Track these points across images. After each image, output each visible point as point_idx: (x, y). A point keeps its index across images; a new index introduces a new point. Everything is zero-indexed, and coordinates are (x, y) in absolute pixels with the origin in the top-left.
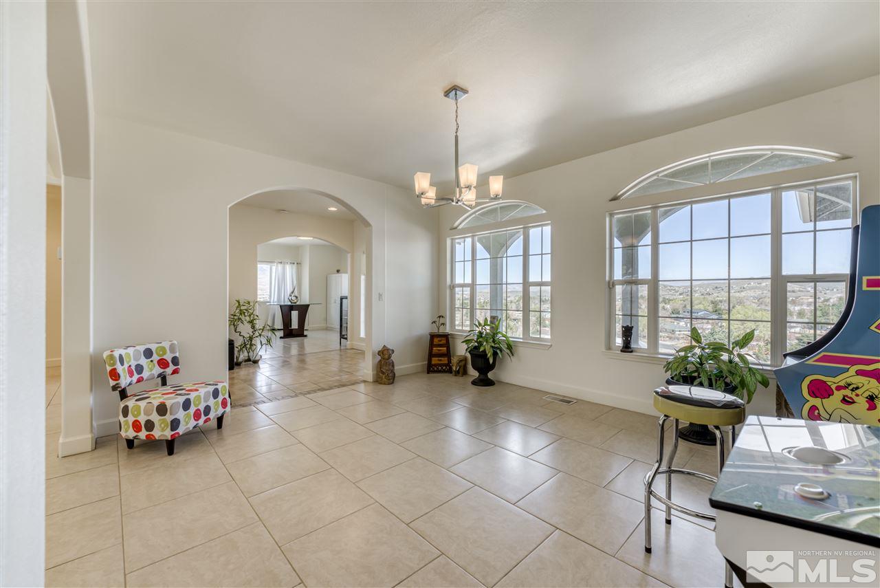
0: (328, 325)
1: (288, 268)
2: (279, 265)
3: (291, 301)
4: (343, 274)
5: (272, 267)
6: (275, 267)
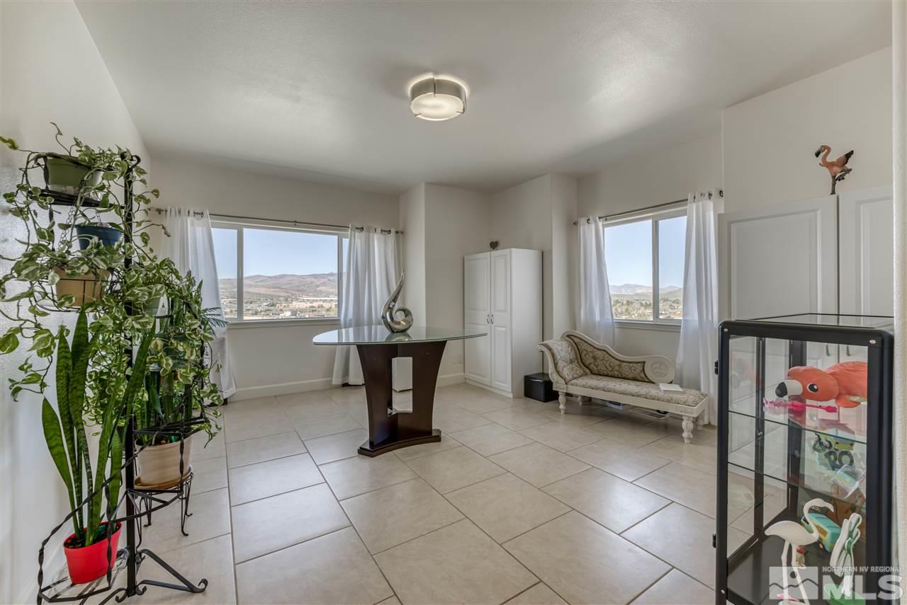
0: (468, 374)
2: (358, 234)
3: (392, 325)
4: (513, 250)
5: (344, 239)
6: (348, 240)
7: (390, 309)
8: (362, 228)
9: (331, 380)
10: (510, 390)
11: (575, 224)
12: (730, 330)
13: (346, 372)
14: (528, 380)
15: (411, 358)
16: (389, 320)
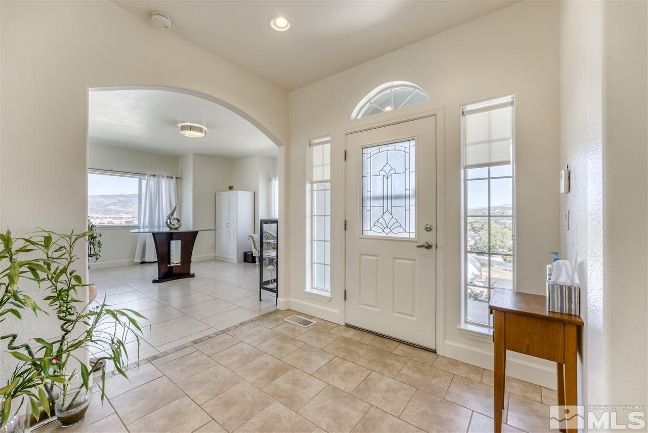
0: (217, 254)
1: (164, 183)
2: (152, 178)
3: (170, 225)
4: (238, 191)
5: (142, 181)
6: (146, 181)
7: (170, 218)
8: (155, 175)
9: (134, 260)
10: (236, 259)
11: (271, 180)
13: (143, 255)
14: (245, 254)
15: (180, 241)
16: (169, 223)
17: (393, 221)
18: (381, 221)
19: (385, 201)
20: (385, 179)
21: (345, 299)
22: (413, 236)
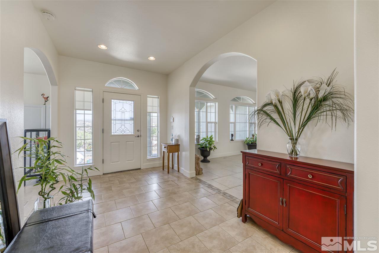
12: (26, 131)
17: (126, 128)
18: (120, 129)
19: (122, 121)
20: (122, 113)
21: (103, 163)
22: (133, 133)
